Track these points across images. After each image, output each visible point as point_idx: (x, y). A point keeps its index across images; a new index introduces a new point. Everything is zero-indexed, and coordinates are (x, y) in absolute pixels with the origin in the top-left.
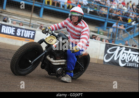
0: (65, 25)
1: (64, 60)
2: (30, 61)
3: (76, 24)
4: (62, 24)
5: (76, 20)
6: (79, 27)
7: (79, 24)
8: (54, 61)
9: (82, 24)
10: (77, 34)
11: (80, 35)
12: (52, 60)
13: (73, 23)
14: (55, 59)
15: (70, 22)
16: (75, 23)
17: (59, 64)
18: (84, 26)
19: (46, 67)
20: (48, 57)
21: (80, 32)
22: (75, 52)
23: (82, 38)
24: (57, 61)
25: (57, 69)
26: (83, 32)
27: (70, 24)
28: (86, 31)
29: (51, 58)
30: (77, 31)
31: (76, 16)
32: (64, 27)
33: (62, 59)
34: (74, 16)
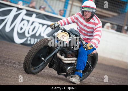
0: (76, 21)
1: (75, 59)
3: (88, 20)
4: (72, 19)
5: (89, 15)
6: (91, 23)
7: (91, 20)
8: (66, 59)
9: (94, 20)
10: (89, 31)
11: (93, 32)
12: (63, 57)
13: (85, 19)
14: (66, 57)
15: (81, 17)
16: (88, 19)
17: (70, 62)
18: (97, 22)
19: (55, 66)
20: (59, 55)
21: (93, 28)
22: (89, 50)
23: (95, 36)
24: (68, 59)
25: (67, 68)
26: (97, 28)
27: (81, 20)
28: (99, 27)
29: (62, 55)
30: (88, 28)
31: (89, 12)
32: (74, 22)
33: (73, 57)
34: (86, 11)
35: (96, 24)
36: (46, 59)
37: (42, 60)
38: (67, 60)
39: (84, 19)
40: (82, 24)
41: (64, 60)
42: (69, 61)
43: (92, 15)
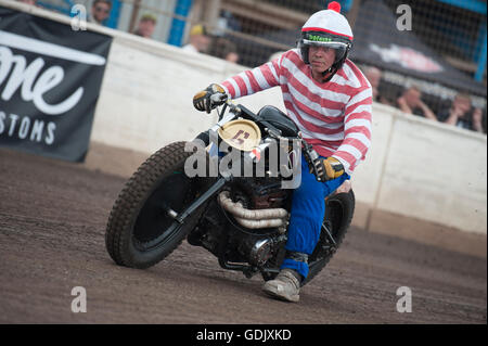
1: (282, 211)
2: (173, 213)
3: (323, 79)
4: (267, 74)
5: (325, 62)
7: (336, 79)
8: (249, 213)
9: (347, 79)
10: (327, 114)
12: (239, 208)
13: (315, 74)
14: (251, 206)
16: (324, 73)
17: (263, 223)
19: (209, 238)
20: (226, 201)
23: (350, 131)
24: (259, 213)
25: (253, 245)
27: (301, 77)
29: (235, 201)
30: (327, 104)
32: (273, 84)
33: (273, 206)
35: (352, 92)
36: (185, 216)
37: (171, 216)
38: (254, 218)
39: (310, 74)
40: (304, 90)
41: (244, 218)
42: (259, 220)
43: (336, 58)
